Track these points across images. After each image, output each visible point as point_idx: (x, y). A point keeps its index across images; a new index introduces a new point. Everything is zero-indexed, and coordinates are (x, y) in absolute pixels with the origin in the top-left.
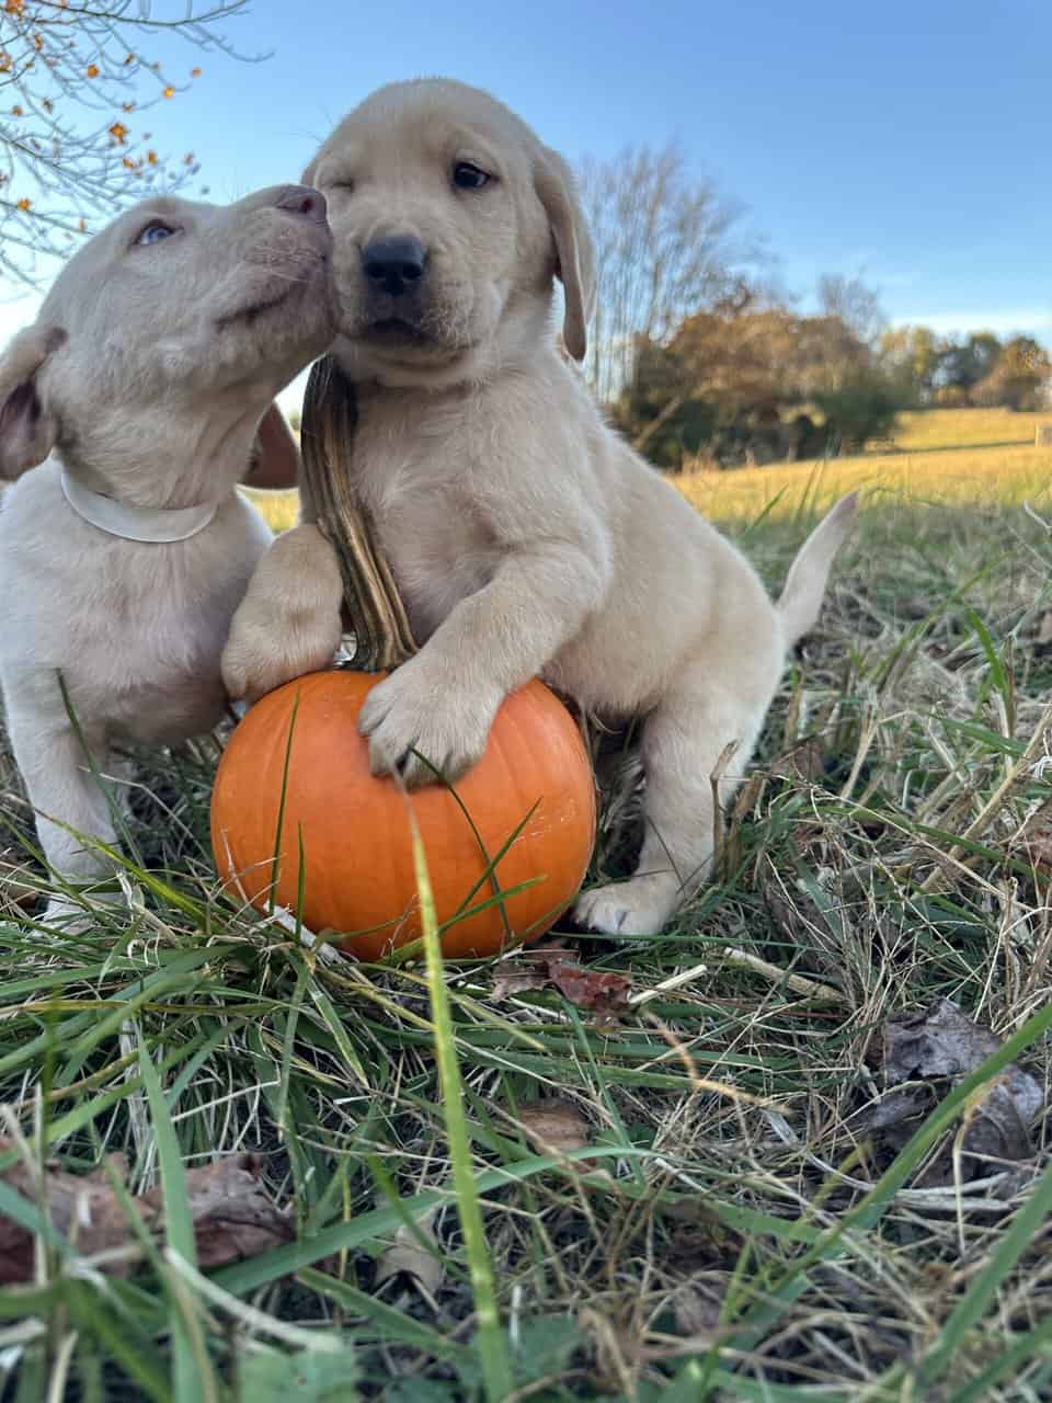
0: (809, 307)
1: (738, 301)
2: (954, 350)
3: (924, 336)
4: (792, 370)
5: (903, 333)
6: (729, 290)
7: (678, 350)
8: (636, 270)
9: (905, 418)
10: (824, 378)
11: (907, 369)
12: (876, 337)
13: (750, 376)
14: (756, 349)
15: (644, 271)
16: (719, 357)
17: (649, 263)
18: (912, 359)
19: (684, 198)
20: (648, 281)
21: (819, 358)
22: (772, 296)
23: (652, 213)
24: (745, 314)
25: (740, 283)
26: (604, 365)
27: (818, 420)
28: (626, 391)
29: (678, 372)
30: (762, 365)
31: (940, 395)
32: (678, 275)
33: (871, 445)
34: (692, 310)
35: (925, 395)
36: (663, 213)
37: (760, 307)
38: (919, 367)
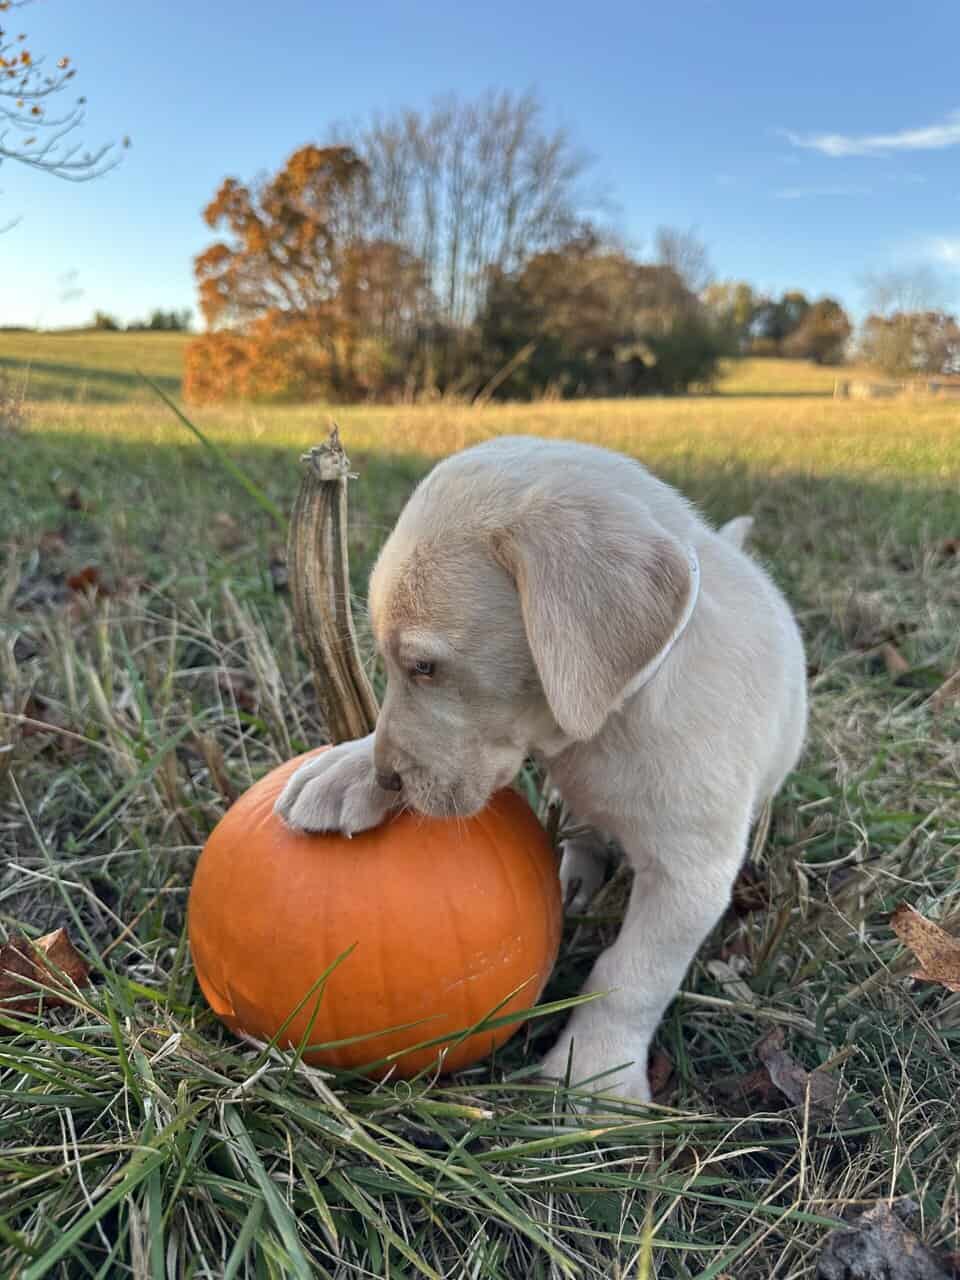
0: (647, 255)
1: (584, 244)
2: (769, 305)
3: (745, 291)
4: (627, 313)
5: (726, 287)
6: (576, 233)
7: (529, 284)
8: (493, 207)
9: (725, 365)
10: (656, 322)
11: (728, 318)
12: (705, 287)
13: (592, 314)
14: (598, 289)
15: (500, 208)
16: (564, 295)
17: (504, 200)
18: (733, 312)
19: (541, 143)
20: (503, 218)
21: (652, 302)
22: (614, 241)
23: (510, 153)
24: (589, 257)
25: (587, 227)
26: (460, 293)
27: (649, 360)
28: (479, 319)
29: (527, 307)
30: (602, 304)
31: (756, 345)
32: (532, 214)
33: (694, 387)
34: (542, 248)
35: (742, 344)
36: (520, 155)
37: (603, 251)
38: (739, 319)
